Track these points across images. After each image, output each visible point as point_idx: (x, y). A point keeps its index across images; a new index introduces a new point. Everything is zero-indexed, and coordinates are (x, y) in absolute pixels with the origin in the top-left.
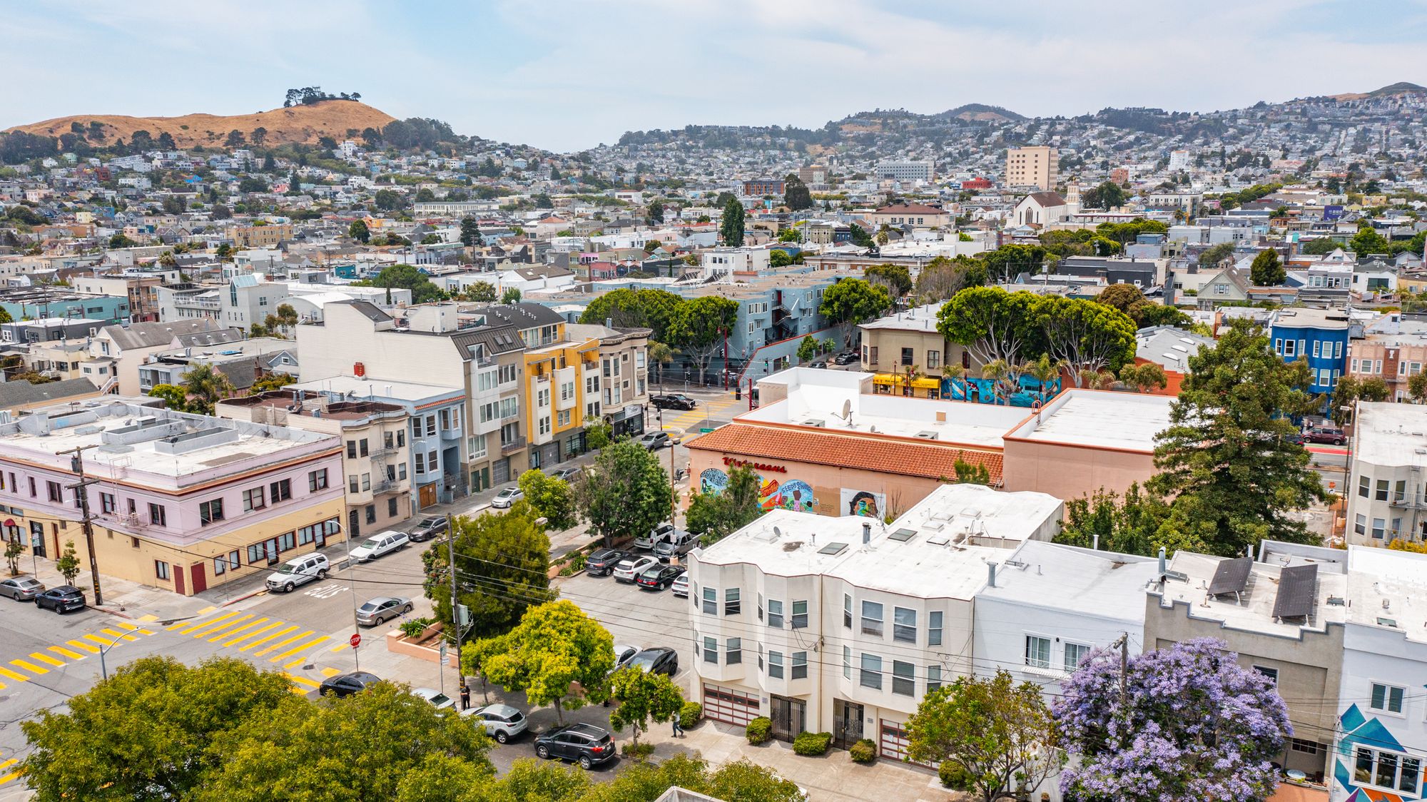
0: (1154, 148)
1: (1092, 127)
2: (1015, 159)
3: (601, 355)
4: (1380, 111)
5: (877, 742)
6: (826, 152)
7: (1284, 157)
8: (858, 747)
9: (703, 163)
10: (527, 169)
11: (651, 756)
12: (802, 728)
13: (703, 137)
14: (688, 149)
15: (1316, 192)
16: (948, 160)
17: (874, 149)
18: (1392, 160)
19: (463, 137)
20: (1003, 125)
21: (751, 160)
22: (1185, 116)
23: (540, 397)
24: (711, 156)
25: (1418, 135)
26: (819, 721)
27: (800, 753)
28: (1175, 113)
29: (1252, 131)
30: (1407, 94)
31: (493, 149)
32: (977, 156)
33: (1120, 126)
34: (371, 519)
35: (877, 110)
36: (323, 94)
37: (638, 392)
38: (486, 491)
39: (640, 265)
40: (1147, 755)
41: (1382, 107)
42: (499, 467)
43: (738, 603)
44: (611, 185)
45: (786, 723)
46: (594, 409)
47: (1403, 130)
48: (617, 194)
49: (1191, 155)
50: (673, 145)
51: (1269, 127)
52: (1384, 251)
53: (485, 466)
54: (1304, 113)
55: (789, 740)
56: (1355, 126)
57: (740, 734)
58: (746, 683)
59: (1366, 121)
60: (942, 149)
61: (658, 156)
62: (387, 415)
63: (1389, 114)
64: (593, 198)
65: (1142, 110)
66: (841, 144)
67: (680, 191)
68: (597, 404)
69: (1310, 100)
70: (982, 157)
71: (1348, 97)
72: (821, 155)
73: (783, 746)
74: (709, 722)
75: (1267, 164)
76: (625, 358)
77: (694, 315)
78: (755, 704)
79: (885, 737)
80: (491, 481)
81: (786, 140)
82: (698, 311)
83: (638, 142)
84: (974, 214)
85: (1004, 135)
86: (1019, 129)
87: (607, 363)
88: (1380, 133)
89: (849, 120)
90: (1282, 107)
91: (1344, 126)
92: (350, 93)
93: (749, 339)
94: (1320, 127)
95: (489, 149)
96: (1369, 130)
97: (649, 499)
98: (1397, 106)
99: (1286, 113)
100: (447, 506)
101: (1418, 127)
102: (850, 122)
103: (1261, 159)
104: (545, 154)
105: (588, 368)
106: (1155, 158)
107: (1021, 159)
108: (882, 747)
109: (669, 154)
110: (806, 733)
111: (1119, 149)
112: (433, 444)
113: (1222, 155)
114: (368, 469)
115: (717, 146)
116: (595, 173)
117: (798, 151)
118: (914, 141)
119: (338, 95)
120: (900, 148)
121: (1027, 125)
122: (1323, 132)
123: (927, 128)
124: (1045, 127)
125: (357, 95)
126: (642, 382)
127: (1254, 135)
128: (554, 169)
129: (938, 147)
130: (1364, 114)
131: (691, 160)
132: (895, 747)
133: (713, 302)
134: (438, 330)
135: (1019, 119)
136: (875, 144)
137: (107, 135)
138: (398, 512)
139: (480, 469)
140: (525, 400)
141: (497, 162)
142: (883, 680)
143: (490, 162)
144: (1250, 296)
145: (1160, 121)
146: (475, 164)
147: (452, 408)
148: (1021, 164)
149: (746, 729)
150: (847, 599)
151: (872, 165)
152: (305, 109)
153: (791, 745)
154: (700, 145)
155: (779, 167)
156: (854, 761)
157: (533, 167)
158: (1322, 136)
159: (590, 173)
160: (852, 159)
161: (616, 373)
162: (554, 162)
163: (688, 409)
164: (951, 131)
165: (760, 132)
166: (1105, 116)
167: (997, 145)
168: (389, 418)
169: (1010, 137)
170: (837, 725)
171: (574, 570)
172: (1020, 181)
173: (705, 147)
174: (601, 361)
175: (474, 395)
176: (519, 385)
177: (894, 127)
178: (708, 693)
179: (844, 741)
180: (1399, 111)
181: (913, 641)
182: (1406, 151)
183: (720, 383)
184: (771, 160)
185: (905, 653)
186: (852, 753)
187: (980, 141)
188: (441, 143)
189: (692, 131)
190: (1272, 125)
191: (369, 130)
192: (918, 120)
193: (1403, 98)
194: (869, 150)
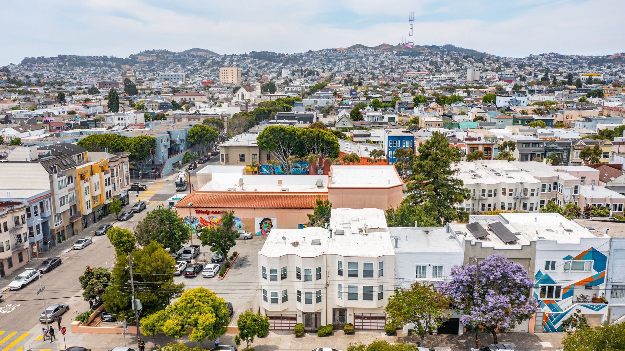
0: (273, 68)
1: (248, 59)
2: (223, 72)
3: (109, 167)
4: (352, 55)
6: (132, 69)
7: (323, 72)
8: (346, 327)
9: (69, 73)
13: (68, 61)
14: (60, 67)
15: (341, 85)
16: (189, 72)
17: (154, 67)
18: (360, 73)
20: (211, 57)
21: (95, 72)
22: (283, 55)
23: (86, 190)
24: (73, 70)
25: (365, 64)
26: (326, 320)
27: (321, 336)
28: (279, 54)
29: (309, 62)
30: (360, 48)
32: (202, 71)
33: (259, 59)
34: (10, 265)
35: (154, 50)
37: (126, 184)
38: (64, 242)
39: (79, 122)
40: (496, 303)
41: (352, 53)
42: (69, 229)
43: (286, 273)
44: (25, 84)
45: (310, 324)
46: (109, 194)
47: (360, 62)
48: (29, 89)
49: (289, 71)
50: (52, 64)
51: (314, 60)
52: (382, 107)
53: (62, 229)
54: (326, 55)
55: (312, 331)
56: (344, 60)
57: (291, 333)
58: (290, 310)
59: (348, 58)
60: (186, 68)
61: (44, 70)
62: (15, 207)
63: (355, 56)
64: (16, 91)
65: (267, 52)
66: (138, 65)
67: (63, 87)
68: (110, 191)
69: (327, 50)
70: (204, 71)
71: (340, 49)
72: (129, 70)
73: (311, 335)
74: (271, 332)
75: (318, 74)
76: (120, 168)
77: (137, 145)
78: (294, 319)
79: (356, 320)
80: (66, 236)
81: (111, 63)
82: (139, 143)
83: (32, 63)
84: (215, 95)
85: (212, 62)
86: (218, 59)
87: (112, 170)
88: (353, 63)
89: (141, 54)
90: (318, 52)
91: (340, 60)
93: (162, 155)
96: (349, 62)
97: (179, 234)
98: (357, 53)
99: (320, 55)
100: (47, 252)
101: (365, 61)
103: (316, 72)
105: (104, 174)
106: (276, 72)
107: (226, 72)
108: (355, 325)
109: (51, 69)
110: (321, 327)
111: (260, 68)
112: (38, 220)
113: (301, 71)
114: (8, 239)
115: (76, 65)
116: (14, 78)
117: (118, 68)
118: (172, 64)
120: (166, 67)
121: (221, 57)
122: (333, 62)
123: (178, 58)
124: (229, 59)
126: (127, 179)
129: (184, 67)
130: (346, 56)
131: (63, 72)
132: (361, 324)
133: (145, 138)
134: (28, 160)
135: (217, 56)
136: (154, 65)
138: (24, 260)
139: (60, 231)
140: (78, 193)
142: (358, 296)
144: (354, 125)
145: (274, 57)
147: (45, 200)
148: (226, 74)
149: (293, 331)
150: (340, 264)
151: (154, 75)
154: (67, 64)
155: (109, 76)
156: (346, 334)
158: (333, 64)
159: (11, 78)
160: (145, 72)
161: (117, 176)
163: (144, 190)
164: (189, 60)
165: (98, 59)
166: (253, 55)
167: (209, 66)
168: (17, 209)
169: (215, 62)
170: (334, 320)
172: (226, 81)
173: (69, 65)
174: (110, 170)
175: (55, 192)
176: (75, 185)
177: (162, 57)
179: (339, 326)
180: (358, 55)
181: (372, 276)
183: (150, 177)
184: (105, 72)
185: (368, 282)
186: (344, 330)
187: (202, 64)
189: (62, 58)
192: (173, 54)
193: (359, 50)
194: (152, 68)
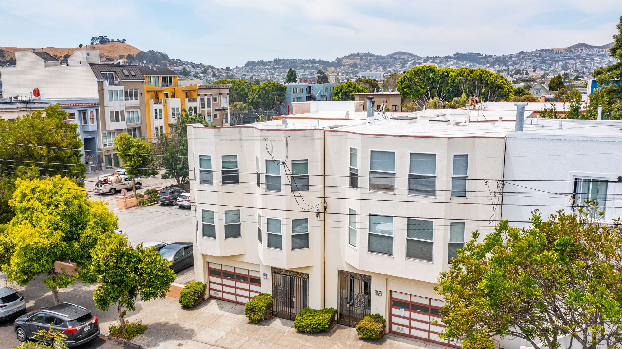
1: (451, 61)
3: (199, 95)
4: (572, 55)
5: (386, 317)
6: (336, 71)
7: (534, 71)
8: (365, 323)
9: (282, 75)
10: (202, 73)
11: (139, 337)
12: (305, 305)
13: (282, 64)
14: (275, 69)
17: (357, 69)
18: (580, 73)
19: (173, 59)
20: (413, 59)
21: (303, 73)
22: (490, 56)
23: (156, 113)
24: (285, 72)
27: (301, 331)
28: (486, 55)
29: (519, 63)
30: (583, 48)
31: (186, 64)
33: (463, 60)
35: (358, 53)
36: (108, 39)
41: (573, 53)
43: (237, 171)
45: (288, 300)
47: (582, 63)
50: (268, 67)
54: (540, 55)
55: (291, 318)
56: (562, 61)
57: (241, 313)
58: (246, 259)
59: (566, 59)
60: (386, 69)
61: (262, 72)
62: (34, 105)
63: (576, 56)
65: (472, 54)
66: (342, 67)
69: (542, 50)
71: (558, 49)
72: (334, 71)
73: (284, 325)
74: (213, 302)
75: (527, 74)
76: (215, 100)
78: (256, 281)
79: (395, 311)
81: (318, 65)
82: (264, 89)
83: (253, 66)
85: (413, 63)
86: (420, 61)
87: (202, 100)
88: (573, 64)
89: (346, 57)
90: (531, 53)
91: (557, 61)
92: (121, 39)
94: (547, 61)
95: (184, 64)
96: (568, 63)
98: (579, 53)
99: (533, 56)
101: (588, 62)
102: (347, 58)
103: (525, 72)
104: (210, 67)
105: (189, 101)
108: (391, 323)
109: (267, 71)
110: (309, 309)
113: (508, 70)
116: (232, 75)
117: (324, 70)
118: (374, 66)
119: (116, 40)
120: (368, 69)
121: (423, 59)
122: (549, 63)
123: (380, 61)
124: (431, 61)
125: (124, 40)
126: (226, 115)
127: (520, 65)
128: (214, 72)
130: (565, 56)
131: (277, 74)
132: (406, 322)
134: (84, 64)
135: (419, 58)
136: (357, 67)
137: (6, 56)
139: (111, 154)
140: (144, 114)
141: (188, 70)
142: (395, 245)
143: (184, 69)
145: (480, 58)
146: (178, 70)
147: (89, 110)
149: (244, 308)
150: (353, 153)
151: (356, 76)
152: (100, 46)
153: (293, 323)
154: (281, 67)
156: (361, 339)
157: (204, 72)
158: (548, 65)
159: (230, 75)
160: (347, 74)
161: (209, 107)
162: (214, 70)
164: (390, 62)
165: (307, 62)
166: (456, 56)
170: (341, 300)
171: (150, 202)
173: (283, 68)
174: (198, 99)
175: (106, 104)
176: (141, 104)
177: (365, 60)
178: (212, 272)
179: (350, 317)
180: (580, 55)
181: (432, 192)
182: (585, 70)
184: (312, 74)
185: (421, 208)
186: (359, 329)
187: (403, 66)
188: (162, 62)
189: (277, 61)
190: (527, 61)
191: (129, 55)
192: (376, 57)
193: (582, 50)
194: (355, 70)
